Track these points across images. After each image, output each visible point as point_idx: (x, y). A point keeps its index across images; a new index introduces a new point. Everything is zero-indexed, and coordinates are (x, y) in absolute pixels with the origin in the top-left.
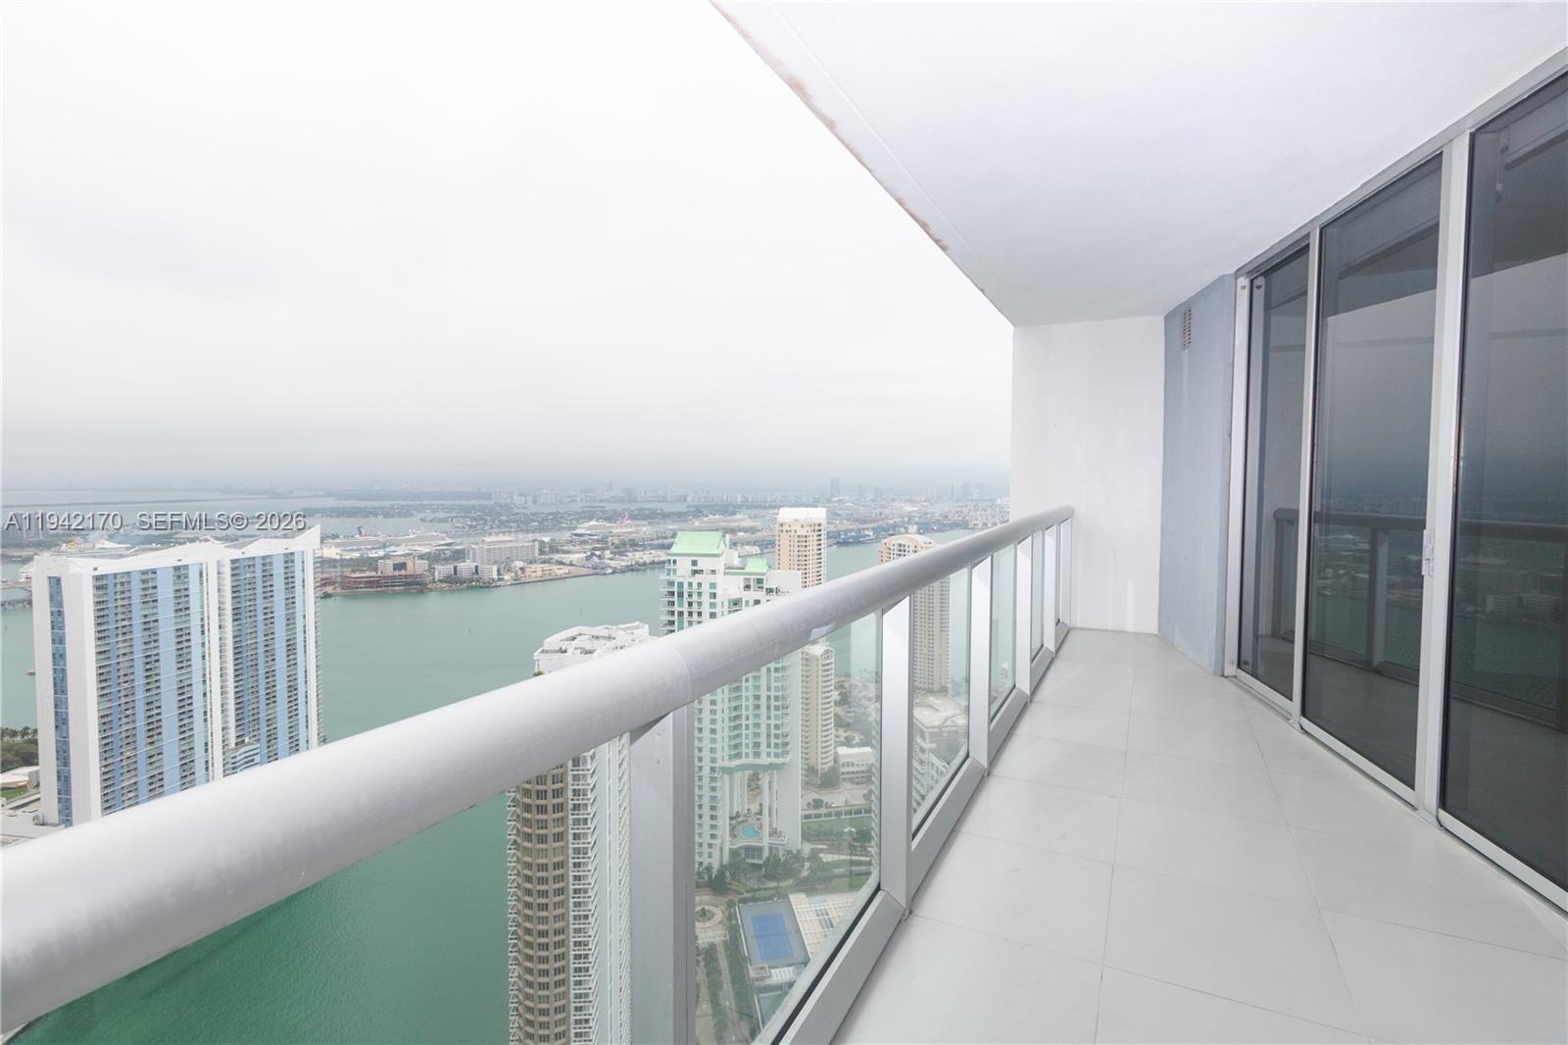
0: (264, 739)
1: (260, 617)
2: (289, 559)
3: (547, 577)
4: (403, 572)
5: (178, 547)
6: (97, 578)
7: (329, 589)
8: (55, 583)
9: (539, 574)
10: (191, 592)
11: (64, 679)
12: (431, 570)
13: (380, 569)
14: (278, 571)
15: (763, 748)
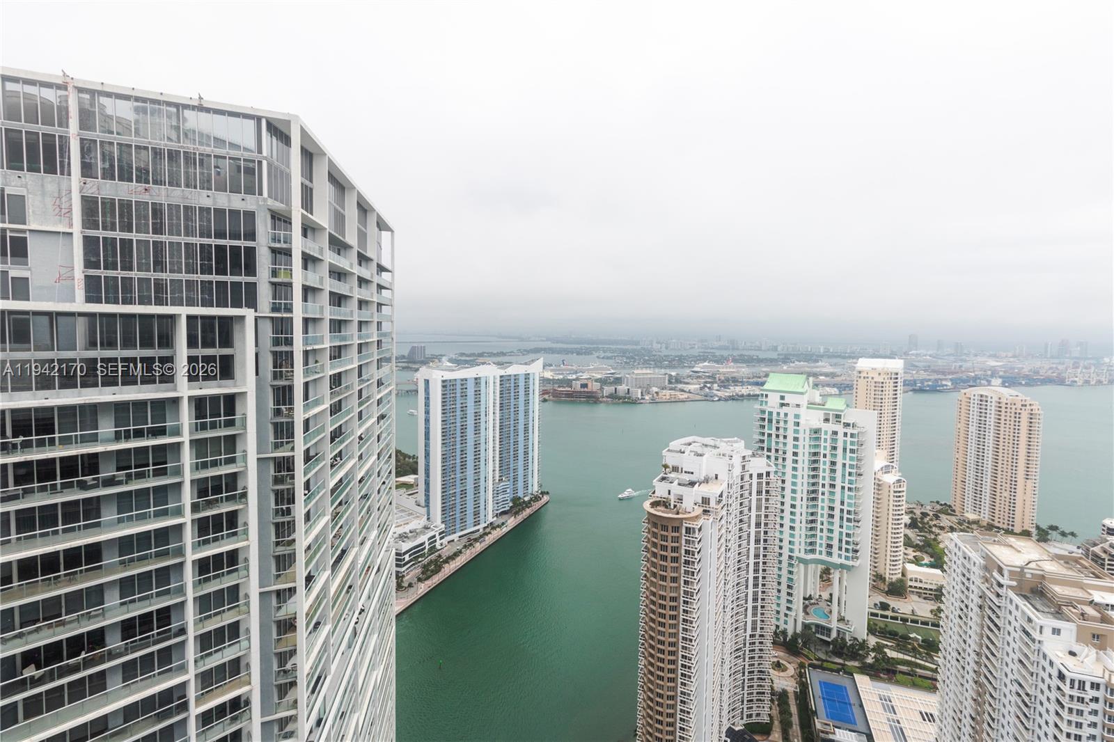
0: (512, 480)
1: (512, 410)
2: (527, 376)
3: (673, 400)
4: (586, 389)
5: (477, 367)
6: (443, 381)
7: (546, 397)
8: (427, 382)
9: (668, 397)
10: (482, 392)
11: (429, 433)
12: (602, 389)
13: (573, 386)
14: (522, 384)
15: (835, 550)
